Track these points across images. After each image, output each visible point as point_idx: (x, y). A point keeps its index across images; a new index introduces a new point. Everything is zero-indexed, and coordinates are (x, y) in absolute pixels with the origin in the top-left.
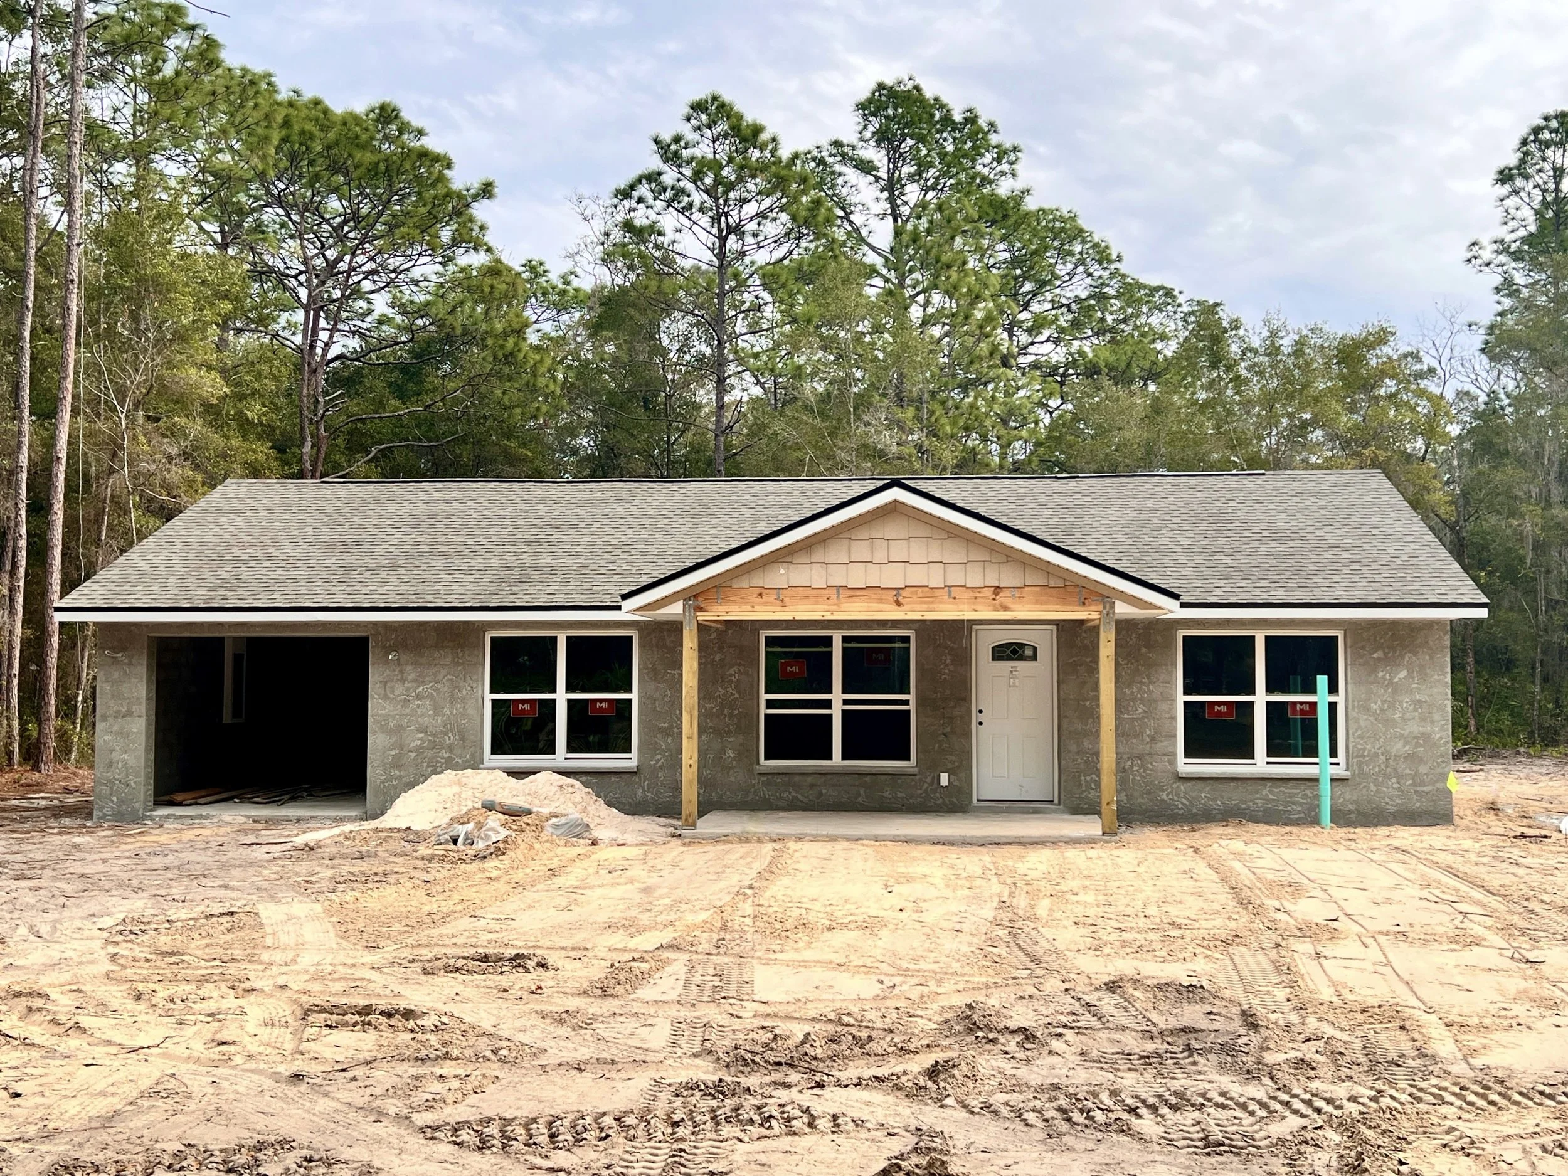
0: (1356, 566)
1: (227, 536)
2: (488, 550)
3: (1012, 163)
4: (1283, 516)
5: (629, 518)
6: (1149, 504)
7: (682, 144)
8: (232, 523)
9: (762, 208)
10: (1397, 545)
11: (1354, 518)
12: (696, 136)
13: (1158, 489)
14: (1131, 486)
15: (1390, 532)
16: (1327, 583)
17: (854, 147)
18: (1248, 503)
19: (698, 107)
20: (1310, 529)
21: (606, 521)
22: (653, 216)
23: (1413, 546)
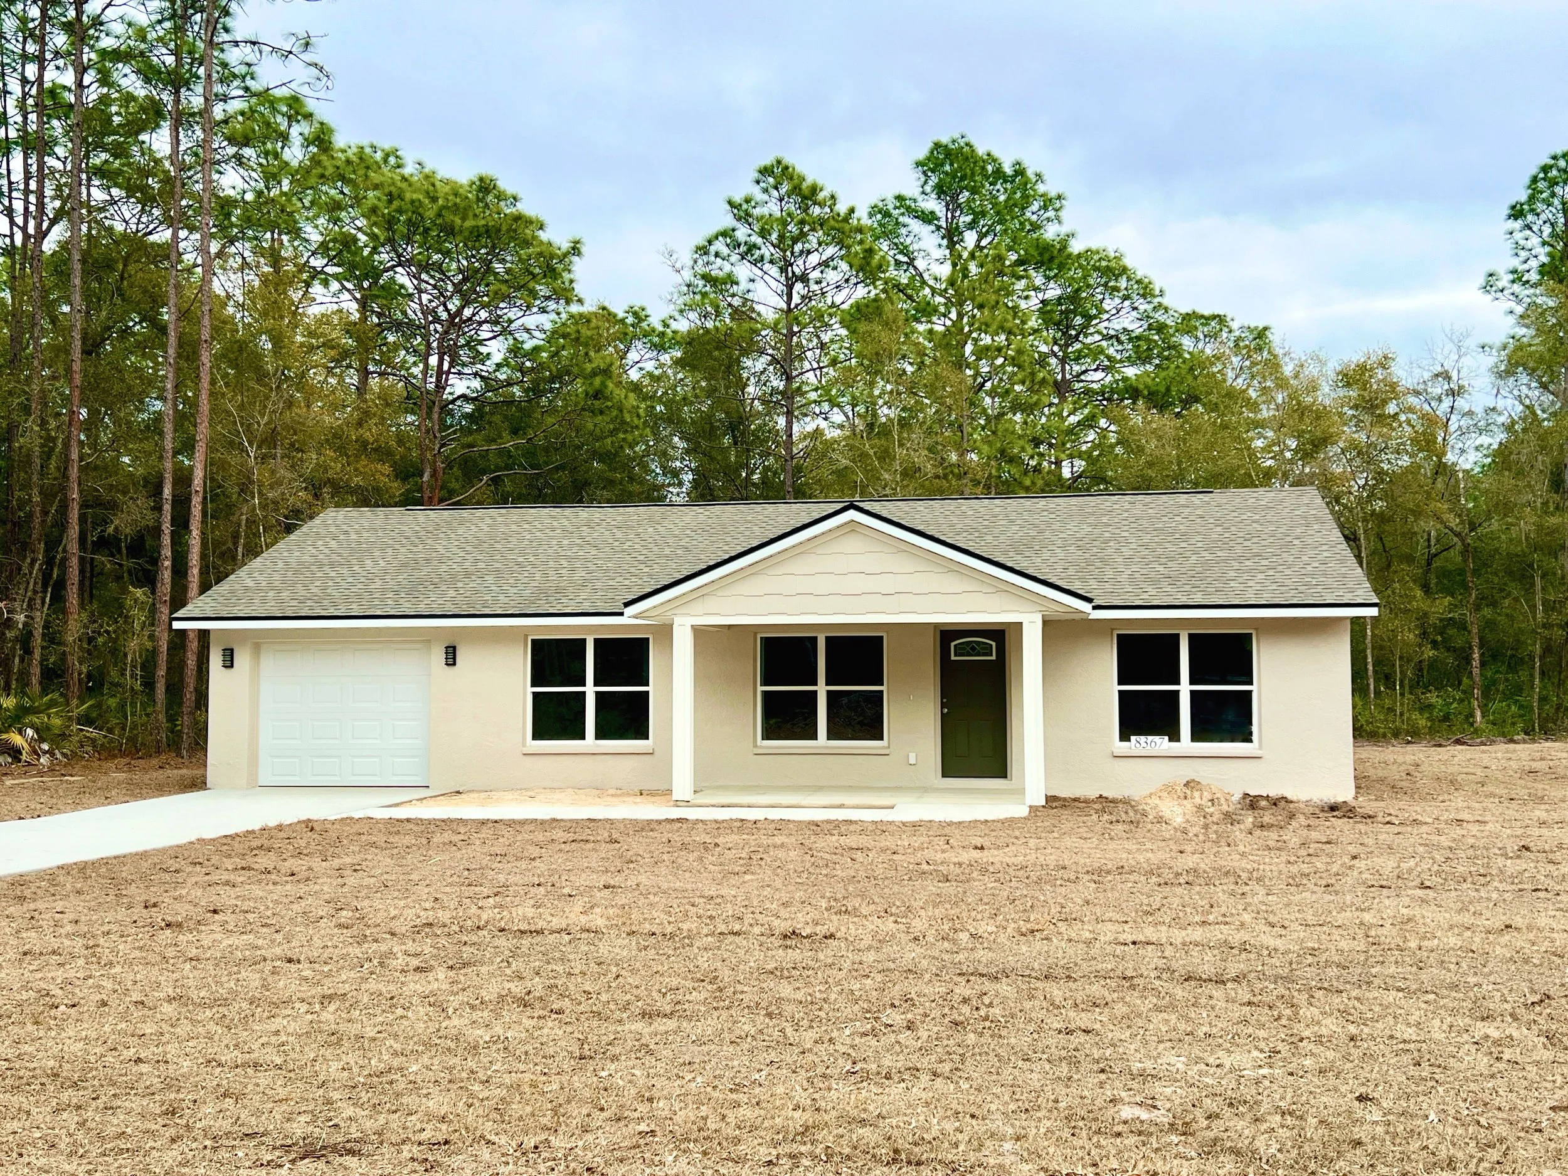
0: (1271, 573)
1: (321, 556)
2: (534, 566)
3: (1057, 210)
4: (1219, 529)
5: (657, 537)
6: (1105, 520)
7: (753, 204)
8: (326, 545)
9: (824, 258)
10: (1312, 553)
11: (1281, 530)
12: (765, 197)
13: (1115, 506)
14: (1092, 504)
15: (1310, 541)
16: (1241, 587)
17: (915, 201)
18: (1191, 518)
19: (765, 171)
20: (1240, 540)
21: (637, 540)
22: (727, 267)
23: (1326, 554)
